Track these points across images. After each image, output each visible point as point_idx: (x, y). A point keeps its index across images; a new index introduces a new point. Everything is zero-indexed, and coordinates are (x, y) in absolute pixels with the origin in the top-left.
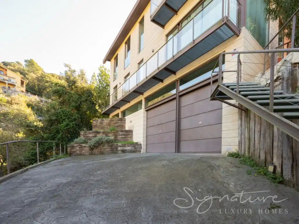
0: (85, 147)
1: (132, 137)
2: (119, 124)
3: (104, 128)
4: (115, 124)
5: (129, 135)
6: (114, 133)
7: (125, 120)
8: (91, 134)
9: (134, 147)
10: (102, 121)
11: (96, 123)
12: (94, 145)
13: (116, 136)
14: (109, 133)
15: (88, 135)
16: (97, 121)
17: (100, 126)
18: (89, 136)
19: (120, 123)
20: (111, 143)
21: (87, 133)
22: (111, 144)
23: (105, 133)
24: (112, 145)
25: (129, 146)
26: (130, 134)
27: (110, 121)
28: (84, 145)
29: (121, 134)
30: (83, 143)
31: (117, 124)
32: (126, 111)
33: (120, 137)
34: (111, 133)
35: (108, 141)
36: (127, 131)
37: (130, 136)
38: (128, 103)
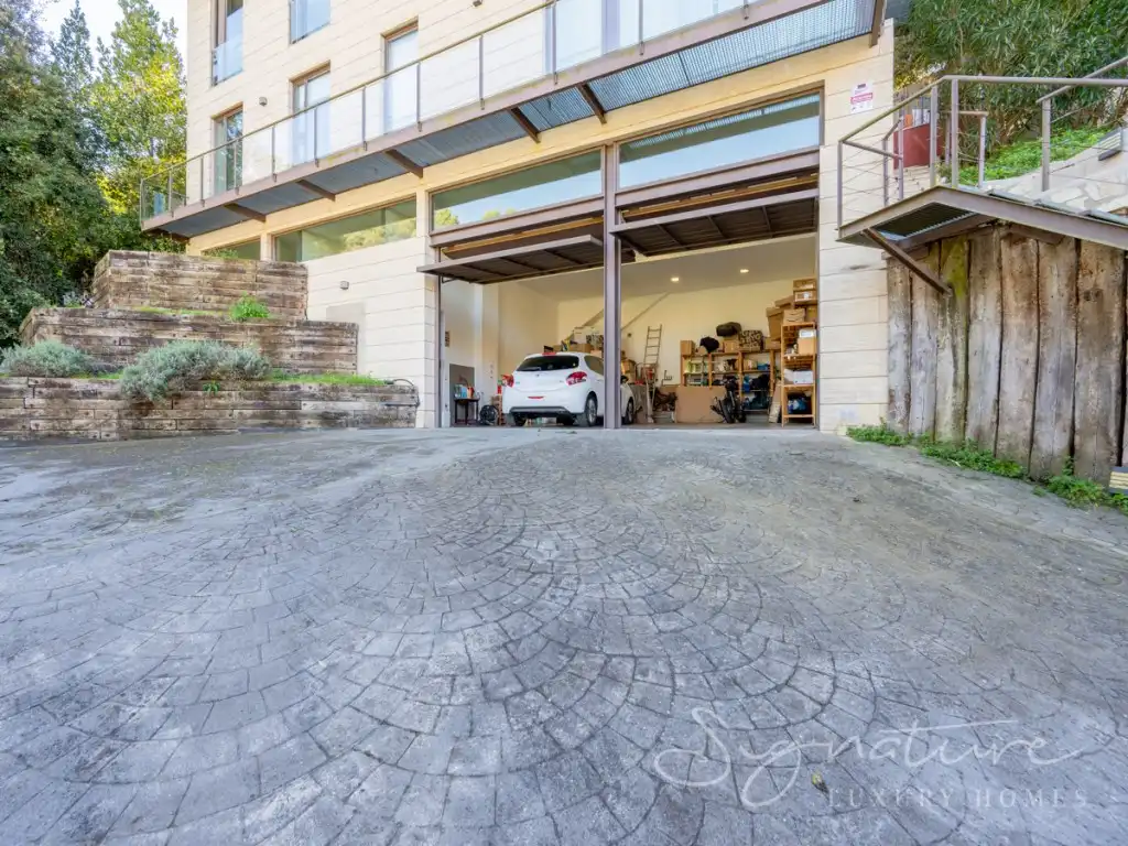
0: (88, 394)
1: (352, 356)
2: (273, 290)
3: (189, 300)
4: (253, 287)
5: (341, 345)
6: (261, 329)
7: (305, 276)
8: (112, 325)
9: (383, 399)
10: (170, 266)
11: (133, 273)
12: (160, 387)
13: (271, 347)
14: (234, 329)
15: (90, 332)
16: (143, 264)
17: (163, 291)
18: (100, 339)
19: (276, 286)
20: (261, 380)
21: (86, 321)
22: (261, 384)
23: (205, 326)
24: (266, 390)
25: (356, 397)
26: (348, 341)
27: (218, 270)
28: (79, 384)
29: (296, 339)
30: (73, 374)
31: (264, 288)
32: (305, 236)
33: (296, 350)
34: (242, 329)
35: (247, 367)
36: (329, 328)
37: (344, 350)
38: (326, 201)
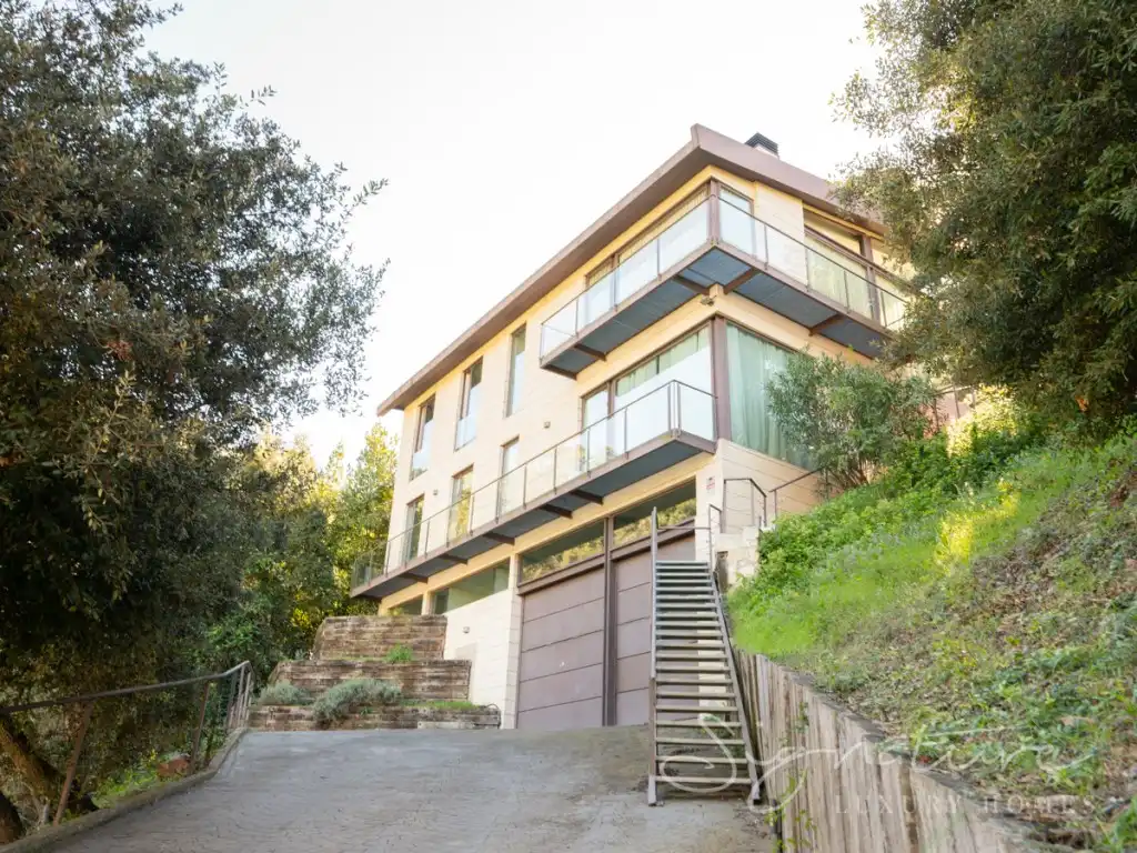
0: (299, 717)
1: (466, 688)
2: (422, 638)
3: (365, 649)
4: (409, 637)
5: (459, 678)
6: (404, 669)
7: (445, 625)
8: (318, 671)
9: (474, 719)
10: (358, 626)
11: (337, 632)
12: (334, 710)
13: (409, 682)
14: (388, 669)
15: (306, 676)
16: (343, 626)
17: (351, 644)
18: (310, 680)
19: (424, 634)
20: (394, 705)
21: (305, 669)
22: (393, 708)
23: (370, 668)
24: (397, 712)
25: (455, 718)
26: (463, 675)
27: (388, 625)
28: (294, 710)
29: (427, 675)
30: (292, 703)
31: (416, 636)
32: (450, 591)
33: (425, 684)
34: (393, 669)
35: (386, 694)
36: (451, 665)
37: (459, 683)
38: (461, 565)
